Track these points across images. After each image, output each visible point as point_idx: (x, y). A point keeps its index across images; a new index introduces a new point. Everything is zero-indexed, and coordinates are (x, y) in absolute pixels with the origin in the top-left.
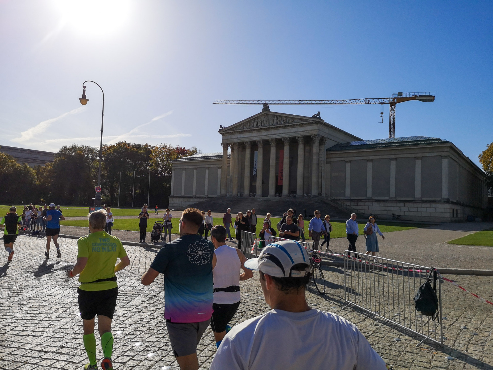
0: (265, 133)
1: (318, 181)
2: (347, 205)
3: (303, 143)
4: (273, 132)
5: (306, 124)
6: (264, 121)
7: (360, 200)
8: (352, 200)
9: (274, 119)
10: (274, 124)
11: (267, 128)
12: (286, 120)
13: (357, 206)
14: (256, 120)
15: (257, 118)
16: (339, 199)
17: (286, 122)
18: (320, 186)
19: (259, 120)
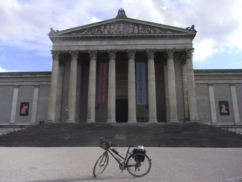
6: (119, 28)
19: (112, 27)
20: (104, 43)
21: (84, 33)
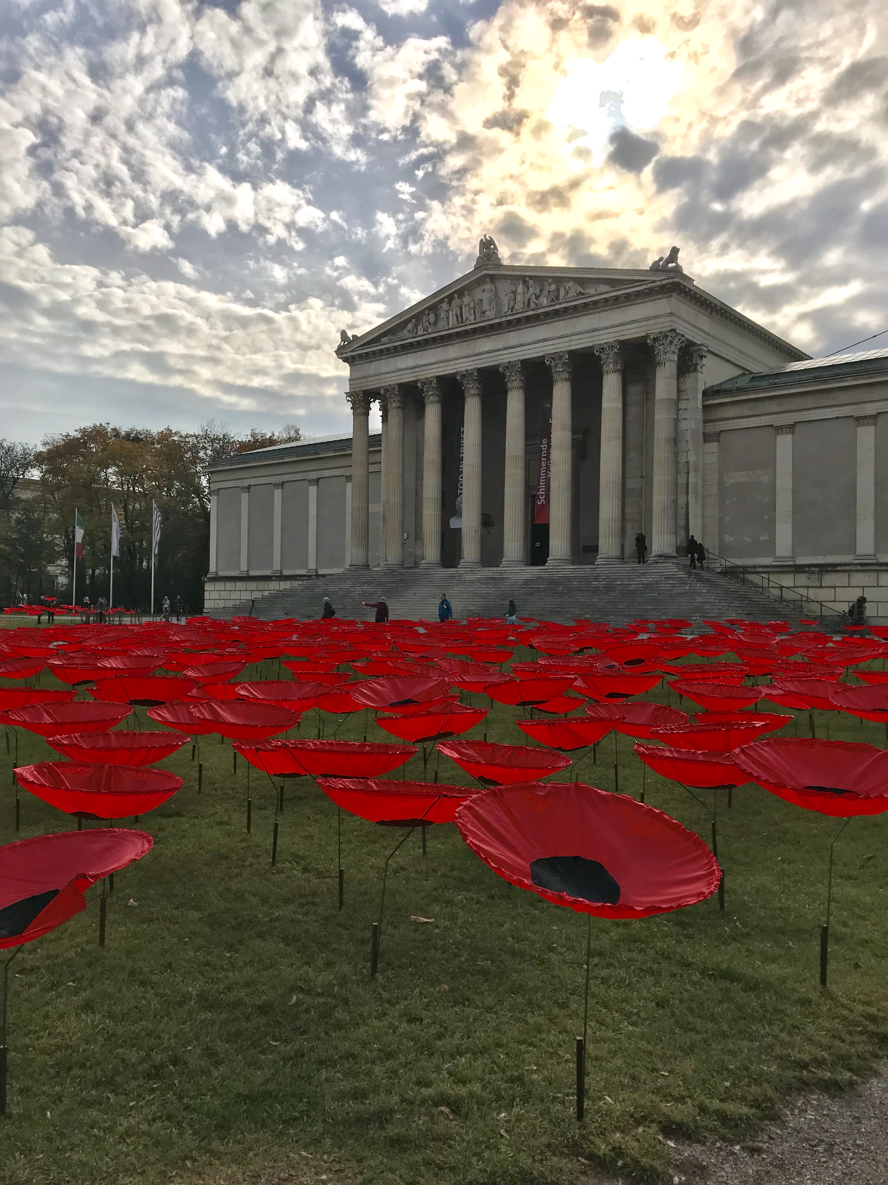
0: (486, 344)
1: (675, 501)
2: (782, 587)
3: (619, 367)
4: (513, 337)
5: (628, 296)
6: (481, 300)
7: (833, 568)
8: (798, 569)
9: (514, 293)
10: (519, 306)
11: (492, 326)
12: (558, 290)
13: (821, 587)
14: (456, 302)
15: (460, 293)
16: (754, 567)
17: (557, 298)
18: (682, 523)
19: (466, 300)
20: (452, 351)
21: (405, 333)
